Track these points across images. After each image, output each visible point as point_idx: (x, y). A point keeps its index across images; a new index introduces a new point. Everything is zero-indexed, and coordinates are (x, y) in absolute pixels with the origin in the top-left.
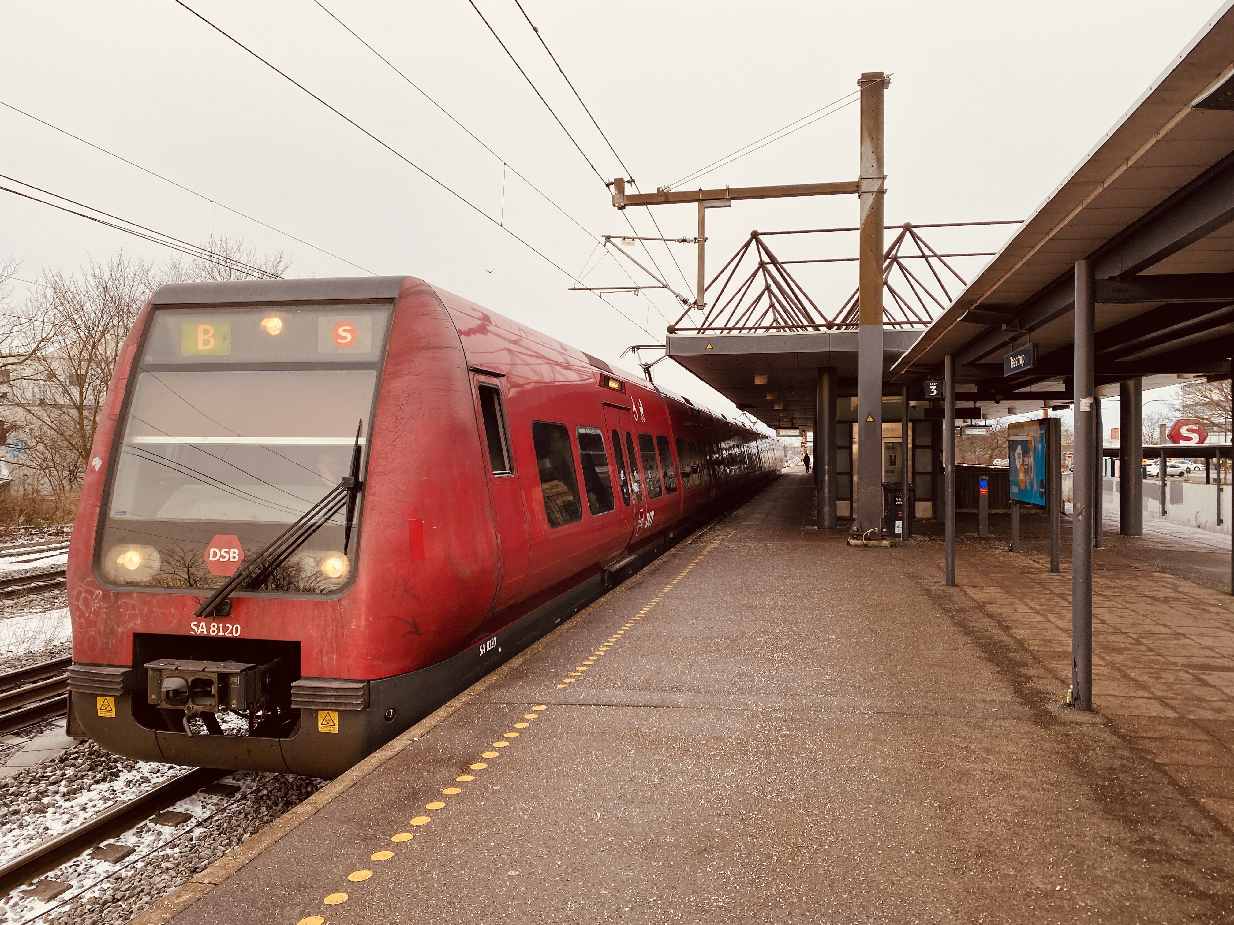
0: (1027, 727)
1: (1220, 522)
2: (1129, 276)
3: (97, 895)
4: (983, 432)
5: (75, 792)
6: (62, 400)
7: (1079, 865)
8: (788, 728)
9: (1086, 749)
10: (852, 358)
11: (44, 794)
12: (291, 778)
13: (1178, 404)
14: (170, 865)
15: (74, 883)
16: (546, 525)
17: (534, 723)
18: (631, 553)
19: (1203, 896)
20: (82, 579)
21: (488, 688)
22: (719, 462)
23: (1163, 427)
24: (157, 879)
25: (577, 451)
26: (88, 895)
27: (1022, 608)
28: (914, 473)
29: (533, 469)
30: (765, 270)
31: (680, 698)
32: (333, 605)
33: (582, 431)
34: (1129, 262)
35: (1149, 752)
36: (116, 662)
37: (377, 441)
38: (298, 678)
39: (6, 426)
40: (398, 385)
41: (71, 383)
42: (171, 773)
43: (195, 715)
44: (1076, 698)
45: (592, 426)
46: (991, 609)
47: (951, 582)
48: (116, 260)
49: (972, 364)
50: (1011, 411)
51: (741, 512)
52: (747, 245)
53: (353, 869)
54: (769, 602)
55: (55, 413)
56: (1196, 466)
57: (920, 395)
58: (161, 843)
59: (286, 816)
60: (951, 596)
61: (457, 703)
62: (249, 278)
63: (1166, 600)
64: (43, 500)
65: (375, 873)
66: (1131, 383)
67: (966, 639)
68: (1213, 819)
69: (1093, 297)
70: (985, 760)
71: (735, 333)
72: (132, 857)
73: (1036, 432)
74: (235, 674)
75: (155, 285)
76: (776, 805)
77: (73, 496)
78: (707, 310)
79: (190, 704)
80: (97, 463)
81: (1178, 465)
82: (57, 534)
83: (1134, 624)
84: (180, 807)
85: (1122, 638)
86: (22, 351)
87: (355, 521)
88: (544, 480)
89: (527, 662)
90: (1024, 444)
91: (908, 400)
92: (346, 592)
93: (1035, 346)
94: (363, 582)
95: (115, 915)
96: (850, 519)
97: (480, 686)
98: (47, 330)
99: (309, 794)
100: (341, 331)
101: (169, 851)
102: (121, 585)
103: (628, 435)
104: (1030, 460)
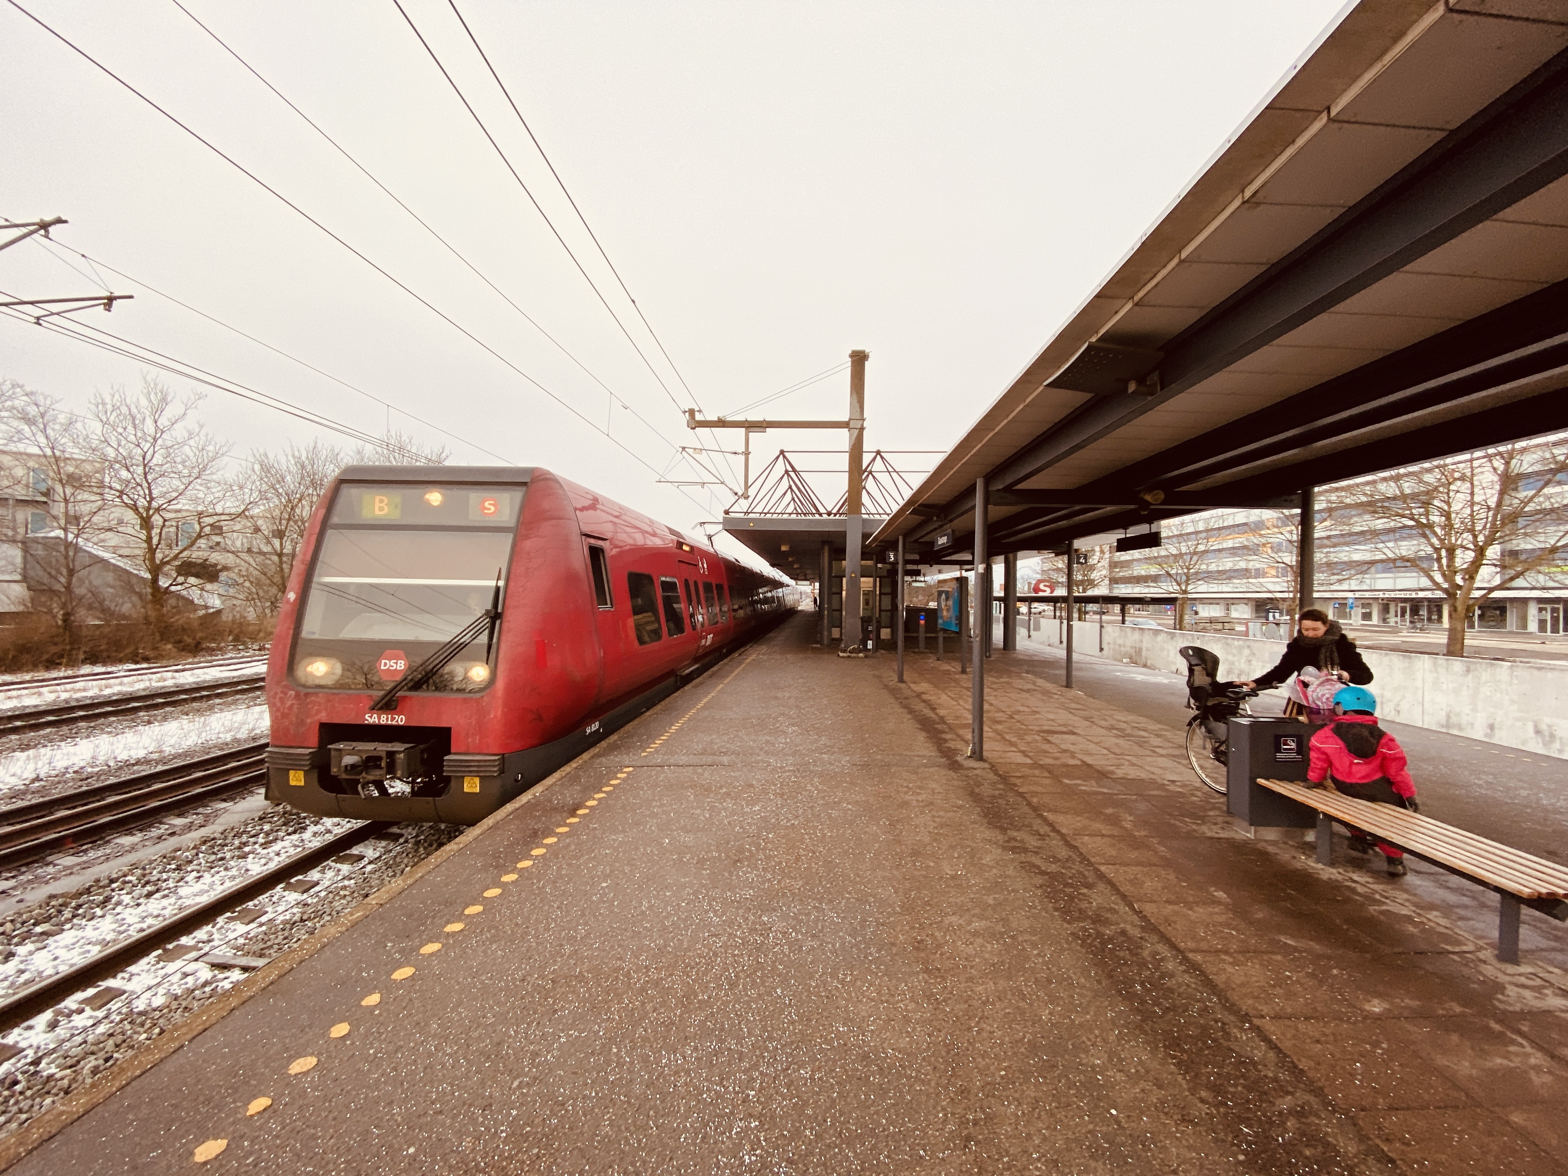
0: (943, 772)
1: (1061, 642)
2: (1008, 489)
3: (288, 917)
4: (922, 585)
5: (271, 842)
6: (266, 549)
7: (972, 857)
8: (796, 777)
9: (979, 785)
10: (843, 535)
11: (245, 844)
12: (443, 826)
13: (1038, 569)
14: (347, 893)
15: (269, 909)
16: (636, 642)
17: (623, 780)
18: (696, 663)
19: (1043, 873)
20: (278, 683)
21: (592, 757)
22: (757, 602)
23: (1029, 583)
24: (336, 904)
25: (659, 593)
26: (281, 918)
27: (944, 697)
28: (881, 611)
29: (628, 605)
30: (789, 475)
31: (725, 760)
32: (478, 701)
33: (663, 579)
34: (1009, 480)
35: (1015, 785)
36: (305, 745)
37: (512, 584)
38: (449, 753)
39: (219, 567)
40: (528, 544)
41: (274, 536)
42: (349, 825)
43: (368, 783)
44: (973, 752)
45: (670, 576)
46: (924, 697)
47: (901, 680)
48: (312, 445)
49: (916, 541)
50: (940, 572)
51: (772, 634)
52: (778, 458)
53: (487, 888)
54: (787, 695)
55: (260, 558)
56: (1048, 608)
57: (884, 560)
58: (340, 877)
59: (438, 853)
60: (900, 689)
61: (567, 769)
62: (418, 464)
63: (1028, 691)
64: (249, 625)
65: (504, 890)
66: (1011, 556)
67: (909, 716)
68: (1050, 825)
69: (987, 502)
70: (918, 794)
71: (769, 516)
72: (317, 889)
73: (954, 585)
74: (399, 752)
75: (343, 466)
76: (787, 828)
77: (274, 620)
78: (750, 500)
79: (364, 775)
80: (292, 596)
81: (1038, 607)
82: (260, 650)
83: (1009, 707)
84: (355, 851)
85: (1001, 714)
86: (233, 511)
87: (495, 640)
88: (635, 613)
89: (620, 739)
90: (947, 593)
91: (877, 563)
92: (487, 691)
93: (953, 531)
94: (500, 684)
95: (303, 932)
96: (840, 640)
97: (586, 756)
98: (254, 495)
99: (456, 837)
100: (486, 504)
101: (346, 883)
102: (309, 687)
103: (696, 582)
104: (950, 603)
